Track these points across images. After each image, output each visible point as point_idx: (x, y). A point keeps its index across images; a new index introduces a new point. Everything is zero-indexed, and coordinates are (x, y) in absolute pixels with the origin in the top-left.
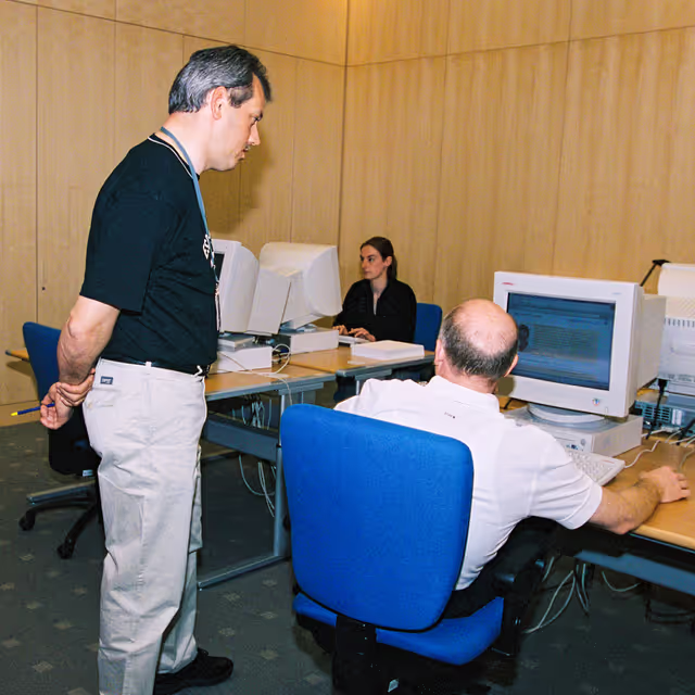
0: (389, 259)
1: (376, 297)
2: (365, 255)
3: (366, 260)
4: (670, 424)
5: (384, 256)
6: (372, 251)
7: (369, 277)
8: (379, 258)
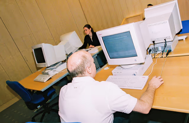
0: (90, 29)
1: (91, 38)
2: (85, 30)
3: (85, 31)
4: (159, 51)
5: (89, 29)
6: (86, 28)
7: (88, 34)
8: (88, 29)
